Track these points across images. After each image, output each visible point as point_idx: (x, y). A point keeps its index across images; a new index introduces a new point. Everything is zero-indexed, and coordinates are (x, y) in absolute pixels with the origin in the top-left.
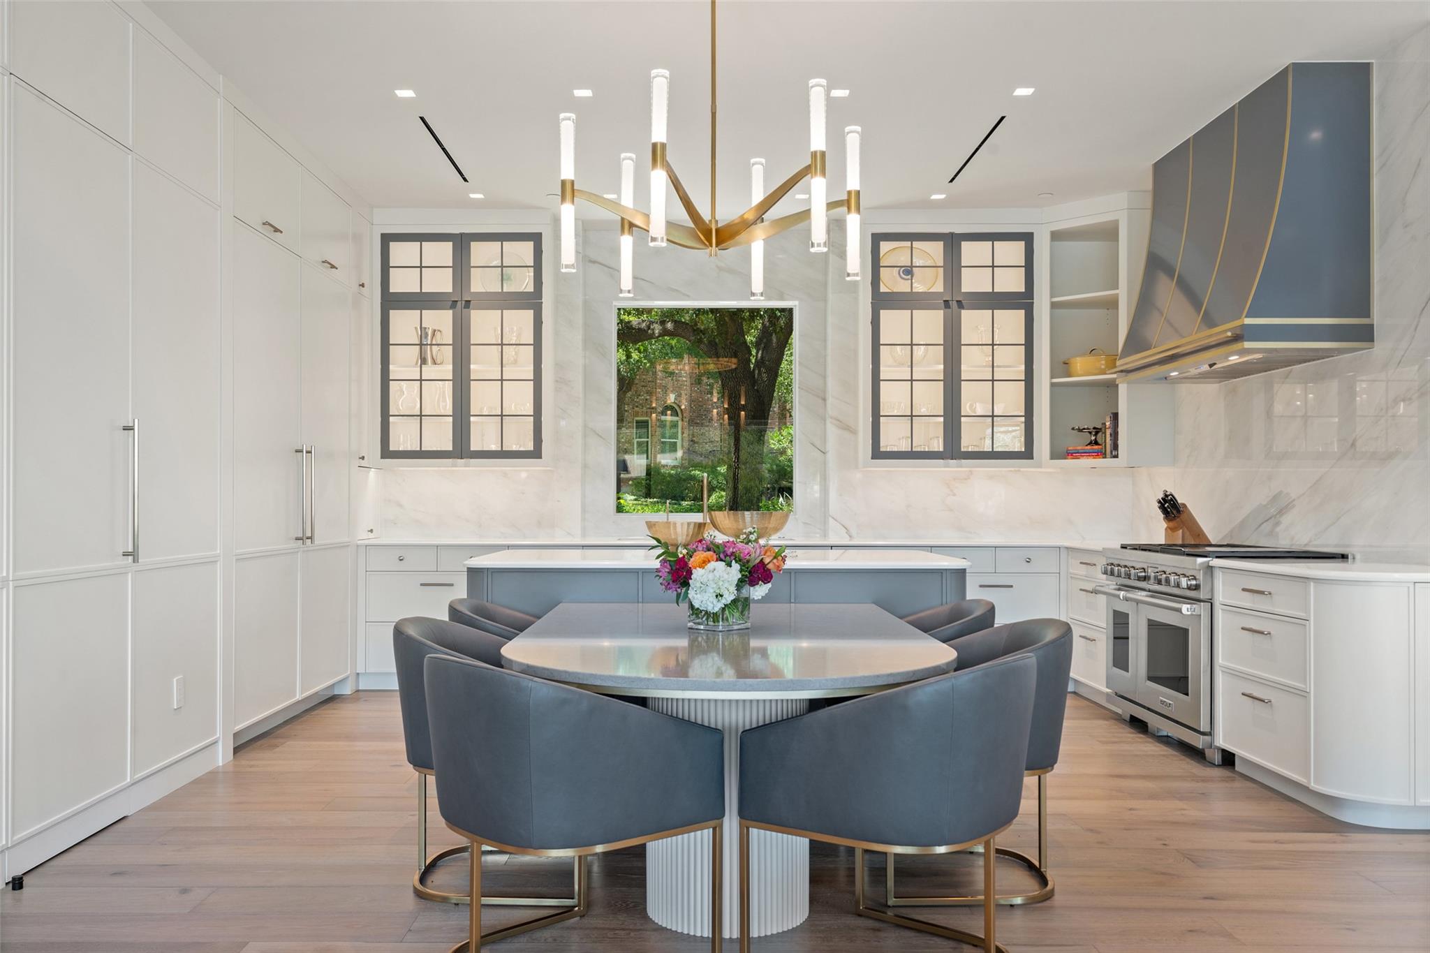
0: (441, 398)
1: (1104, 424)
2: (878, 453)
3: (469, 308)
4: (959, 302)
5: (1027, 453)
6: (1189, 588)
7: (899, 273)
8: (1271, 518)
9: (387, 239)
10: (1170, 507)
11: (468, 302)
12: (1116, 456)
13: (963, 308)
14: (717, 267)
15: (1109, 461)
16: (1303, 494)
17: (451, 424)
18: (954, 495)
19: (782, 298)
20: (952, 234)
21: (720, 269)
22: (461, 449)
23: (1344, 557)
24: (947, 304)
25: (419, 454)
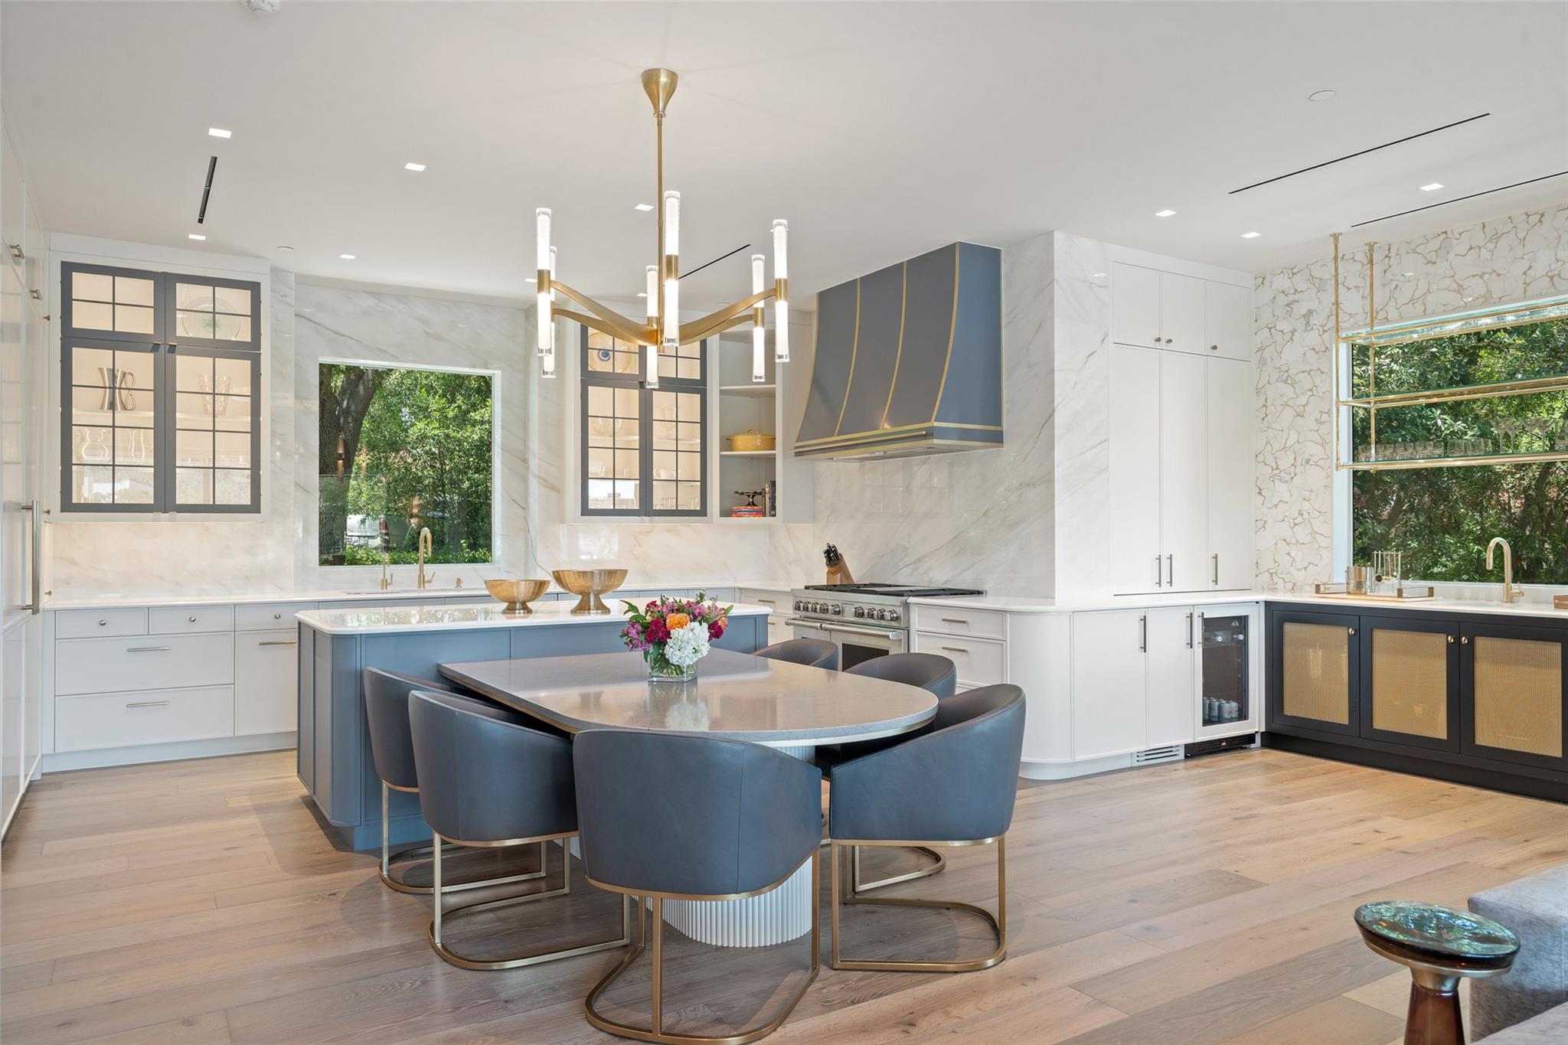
1: (763, 489)
2: (585, 511)
3: (174, 352)
6: (892, 619)
7: (599, 356)
8: (910, 564)
9: (68, 269)
11: (173, 347)
12: (775, 515)
14: (426, 333)
15: (768, 520)
16: (941, 547)
17: (152, 476)
19: (486, 368)
21: (428, 334)
22: (165, 501)
23: (979, 593)
24: (641, 385)
25: (114, 508)
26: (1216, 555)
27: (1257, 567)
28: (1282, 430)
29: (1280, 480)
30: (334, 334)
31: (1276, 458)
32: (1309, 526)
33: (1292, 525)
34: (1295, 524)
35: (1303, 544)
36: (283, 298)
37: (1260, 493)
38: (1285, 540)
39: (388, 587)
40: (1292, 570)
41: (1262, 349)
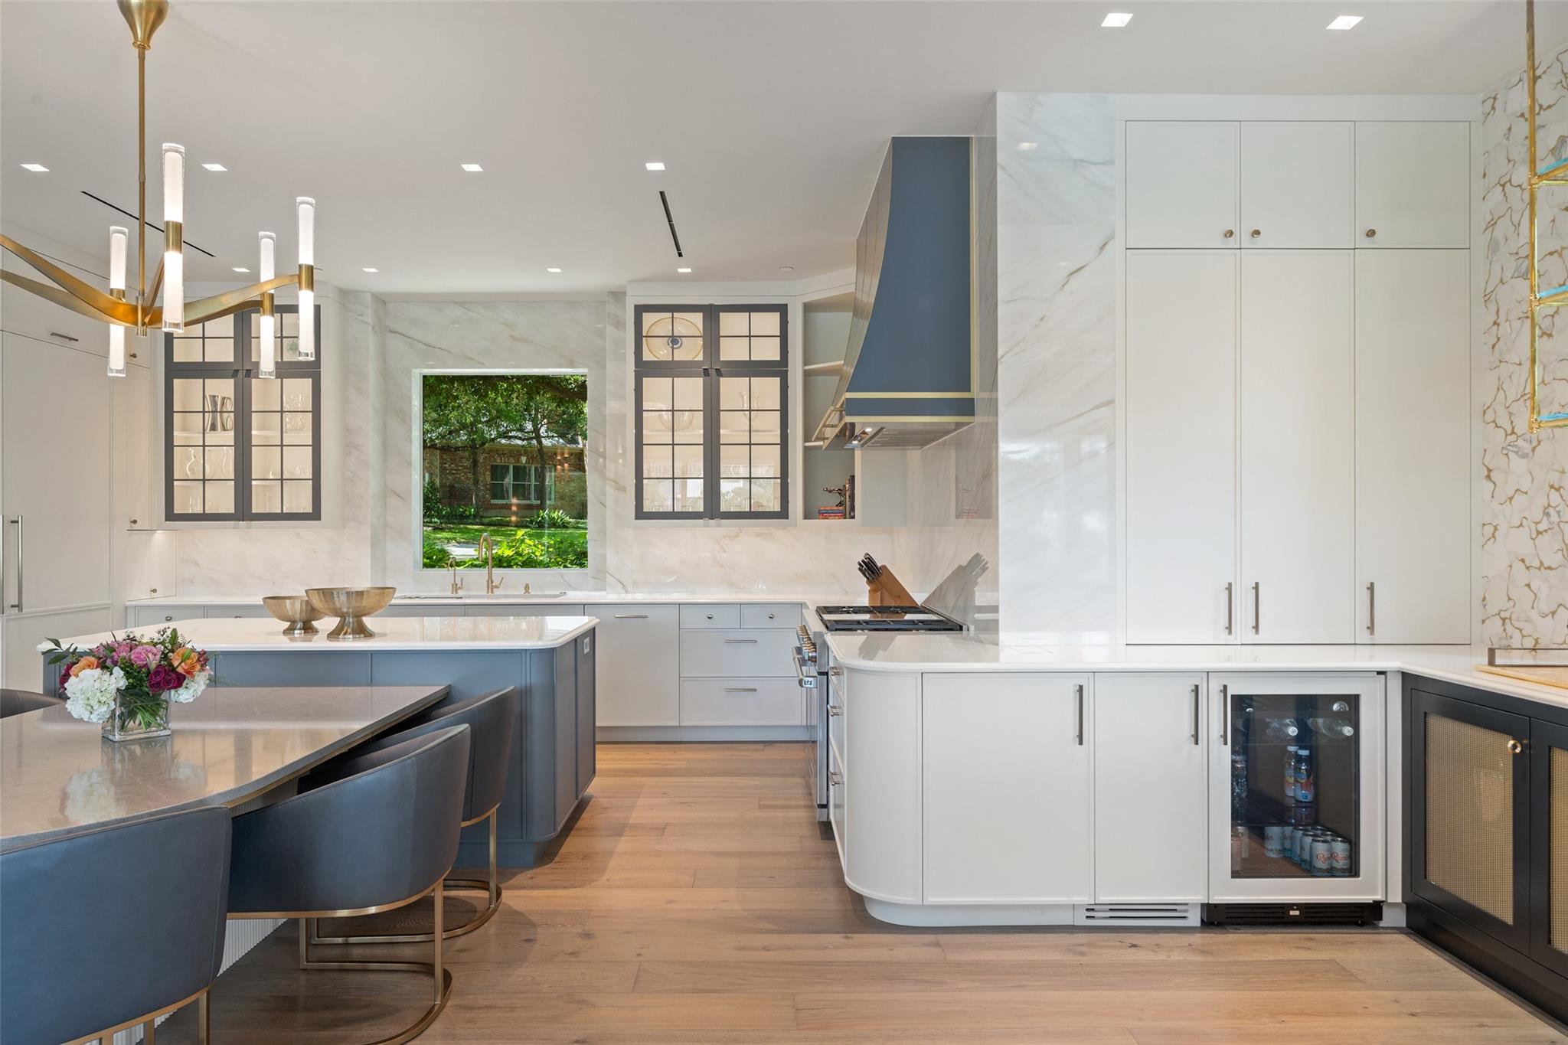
0: (223, 462)
1: (844, 486)
2: (641, 514)
3: (249, 377)
4: (718, 370)
5: (783, 514)
7: (666, 345)
10: (870, 569)
11: (249, 371)
12: (853, 517)
13: (722, 376)
14: (511, 336)
15: (849, 521)
17: (233, 488)
18: (725, 552)
20: (711, 306)
21: (513, 338)
22: (243, 512)
23: (961, 628)
24: (706, 372)
25: (204, 517)
26: (1372, 584)
27: (1484, 606)
28: (1520, 364)
29: (1517, 453)
30: (425, 347)
31: (1511, 414)
32: (1560, 537)
33: (1534, 535)
34: (1539, 533)
35: (1549, 568)
36: (360, 317)
37: (1488, 477)
38: (1523, 561)
39: (458, 591)
40: (1534, 615)
41: (1492, 224)
